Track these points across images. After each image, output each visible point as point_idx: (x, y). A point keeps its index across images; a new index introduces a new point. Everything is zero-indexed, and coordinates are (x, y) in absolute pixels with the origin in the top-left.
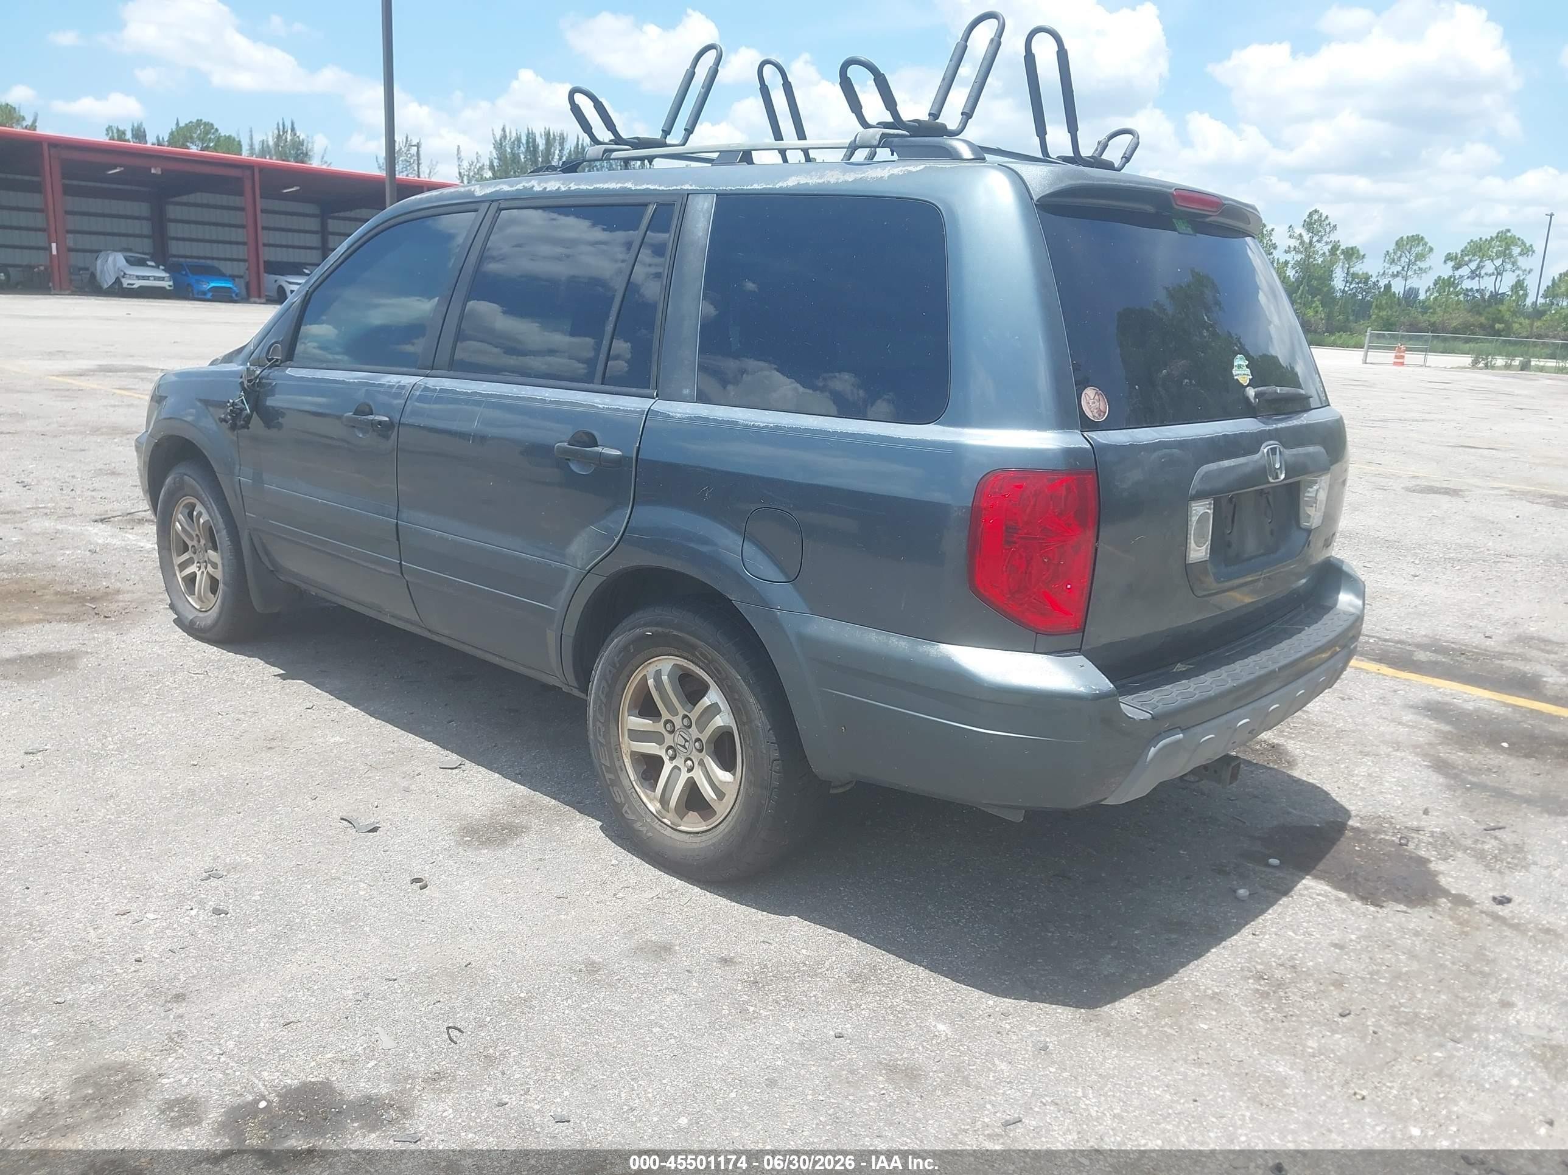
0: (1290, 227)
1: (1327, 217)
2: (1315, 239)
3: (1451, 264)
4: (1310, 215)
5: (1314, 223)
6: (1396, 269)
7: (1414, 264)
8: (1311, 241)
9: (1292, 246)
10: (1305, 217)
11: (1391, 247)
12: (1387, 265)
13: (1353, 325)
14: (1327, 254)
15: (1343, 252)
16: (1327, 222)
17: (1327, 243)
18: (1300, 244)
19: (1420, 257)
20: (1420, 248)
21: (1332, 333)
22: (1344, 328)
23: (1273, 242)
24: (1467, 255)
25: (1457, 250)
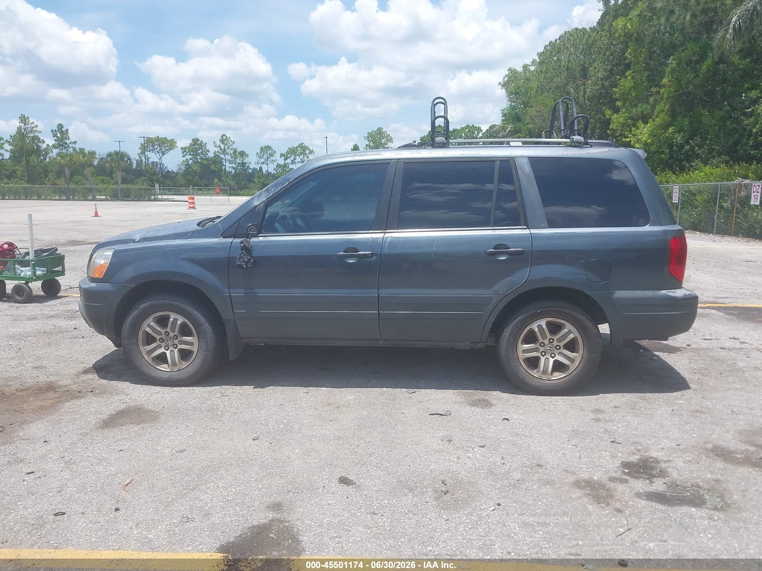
0: (214, 142)
1: (230, 138)
2: (226, 147)
3: (283, 158)
4: (222, 137)
5: (224, 140)
6: (263, 160)
7: (269, 158)
8: (224, 148)
9: (216, 151)
10: (220, 138)
11: (259, 151)
12: (259, 159)
13: (248, 185)
14: (232, 154)
15: (239, 153)
16: (230, 140)
17: (231, 149)
18: (220, 149)
19: (271, 155)
20: (270, 151)
21: (241, 190)
22: (246, 188)
23: (207, 149)
24: (289, 154)
25: (284, 152)
